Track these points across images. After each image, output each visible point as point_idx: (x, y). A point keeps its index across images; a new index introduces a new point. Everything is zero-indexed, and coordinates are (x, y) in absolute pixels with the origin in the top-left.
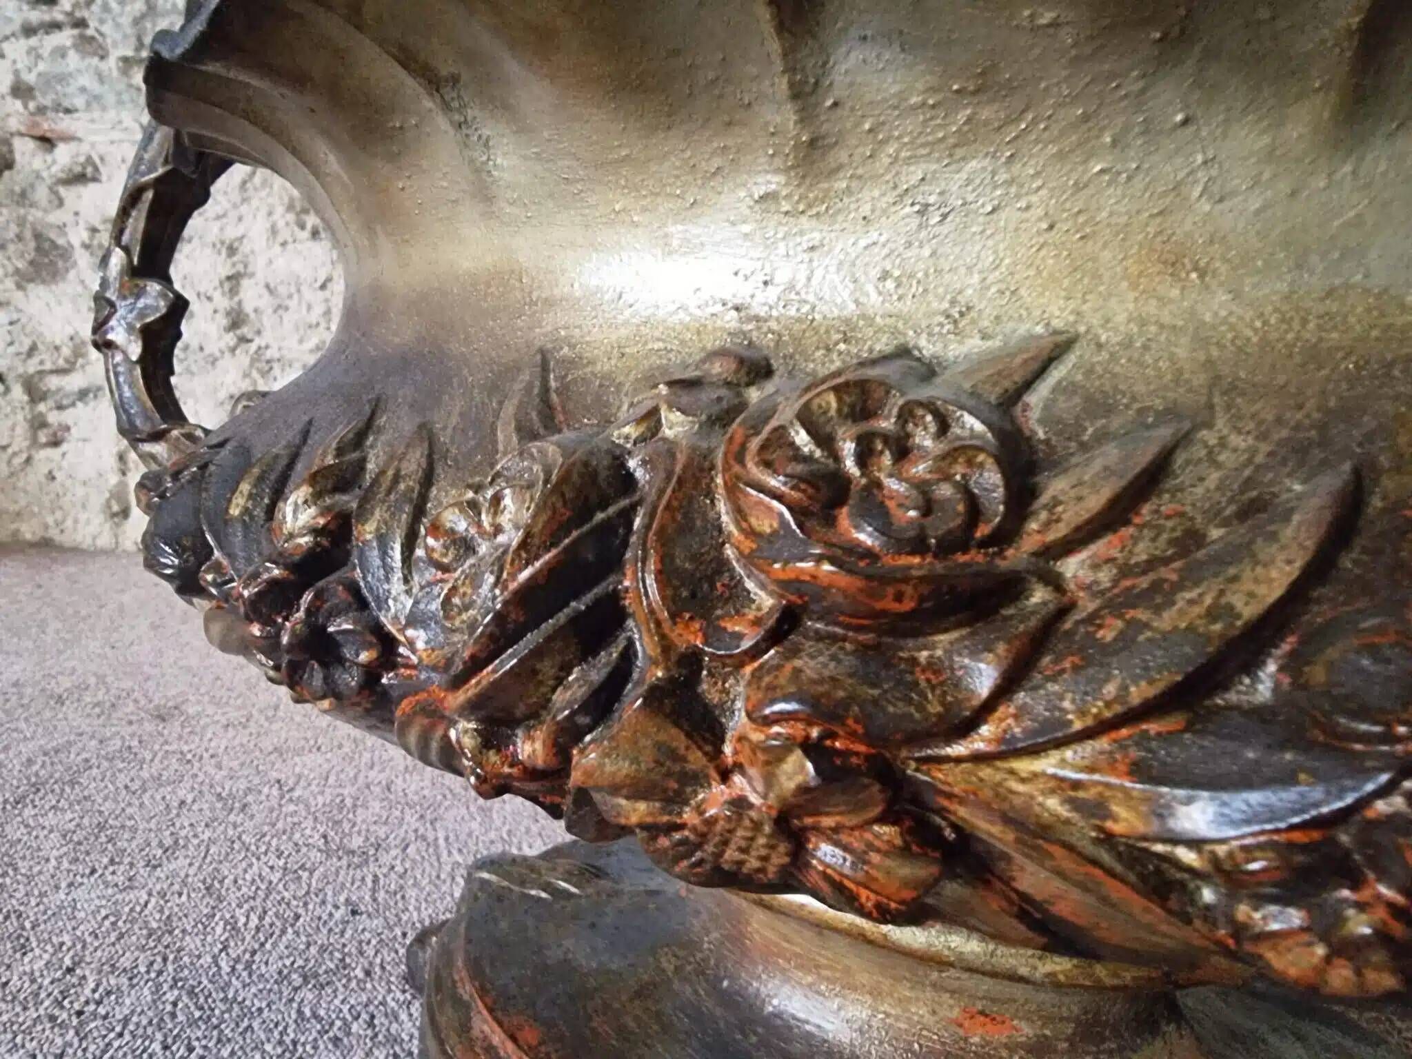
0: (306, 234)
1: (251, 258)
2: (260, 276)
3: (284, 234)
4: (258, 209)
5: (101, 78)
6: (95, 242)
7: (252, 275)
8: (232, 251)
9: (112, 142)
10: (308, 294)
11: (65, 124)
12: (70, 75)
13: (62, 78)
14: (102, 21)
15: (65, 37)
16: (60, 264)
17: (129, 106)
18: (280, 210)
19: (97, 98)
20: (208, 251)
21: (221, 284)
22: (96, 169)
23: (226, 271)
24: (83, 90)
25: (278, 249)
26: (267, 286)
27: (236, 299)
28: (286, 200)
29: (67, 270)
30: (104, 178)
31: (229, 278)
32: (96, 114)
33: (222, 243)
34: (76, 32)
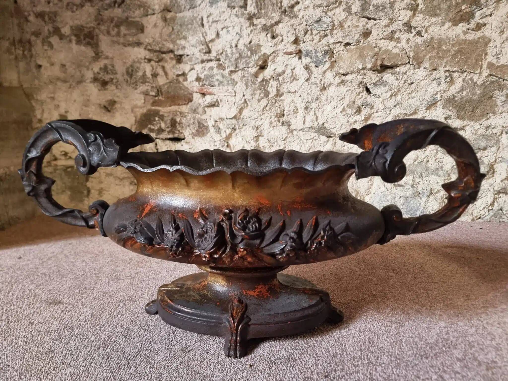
0: (280, 124)
1: (263, 131)
2: (265, 137)
3: (274, 124)
4: (267, 117)
5: (223, 76)
6: (216, 125)
7: (263, 136)
8: (257, 128)
9: (225, 96)
10: (279, 142)
11: (211, 90)
12: (214, 75)
13: (212, 76)
14: (226, 60)
15: (214, 64)
16: (205, 131)
17: (231, 85)
18: (273, 117)
19: (222, 82)
20: (250, 129)
21: (254, 138)
22: (218, 103)
23: (255, 134)
24: (218, 80)
25: (272, 128)
26: (268, 139)
27: (258, 143)
28: (275, 114)
29: (207, 133)
30: (220, 106)
31: (256, 137)
32: (221, 87)
33: (255, 126)
34: (217, 62)
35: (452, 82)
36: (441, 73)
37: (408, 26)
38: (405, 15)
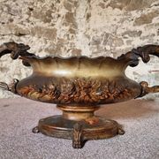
35: (46, 43)
36: (42, 39)
37: (28, 21)
38: (26, 16)
